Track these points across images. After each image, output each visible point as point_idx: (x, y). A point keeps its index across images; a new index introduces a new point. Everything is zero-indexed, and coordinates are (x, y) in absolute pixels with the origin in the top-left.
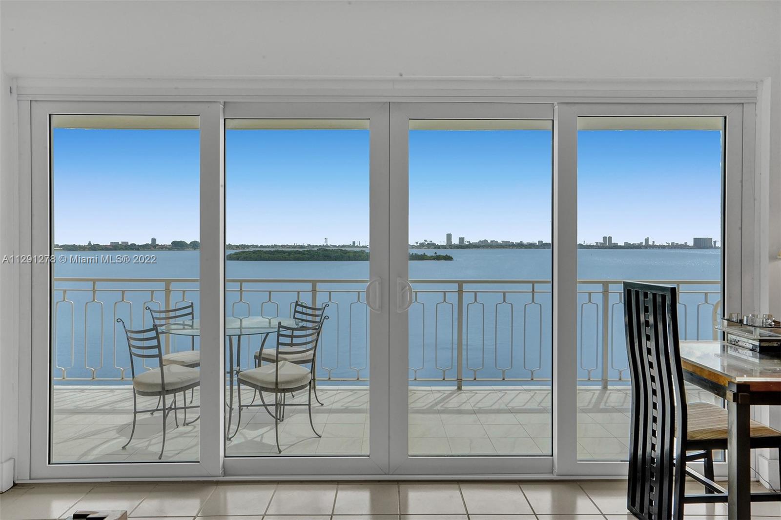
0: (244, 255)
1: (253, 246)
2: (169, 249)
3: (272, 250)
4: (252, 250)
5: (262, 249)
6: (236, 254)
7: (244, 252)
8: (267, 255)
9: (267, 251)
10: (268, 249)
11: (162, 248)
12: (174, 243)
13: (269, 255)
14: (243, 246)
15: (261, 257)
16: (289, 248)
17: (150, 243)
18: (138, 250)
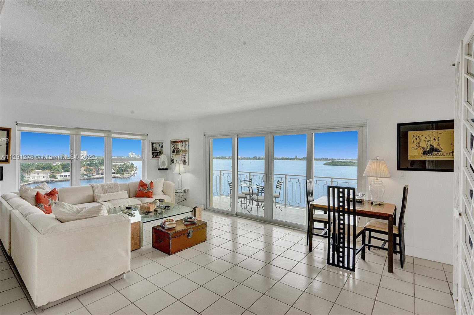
0: (333, 163)
1: (338, 159)
2: (302, 160)
3: (346, 161)
4: (336, 161)
5: (341, 161)
6: (329, 163)
7: (333, 162)
8: (344, 164)
9: (344, 162)
10: (344, 161)
11: (299, 160)
12: (303, 157)
13: (345, 164)
14: (333, 159)
15: (340, 164)
16: (355, 160)
17: (295, 157)
18: (290, 160)
